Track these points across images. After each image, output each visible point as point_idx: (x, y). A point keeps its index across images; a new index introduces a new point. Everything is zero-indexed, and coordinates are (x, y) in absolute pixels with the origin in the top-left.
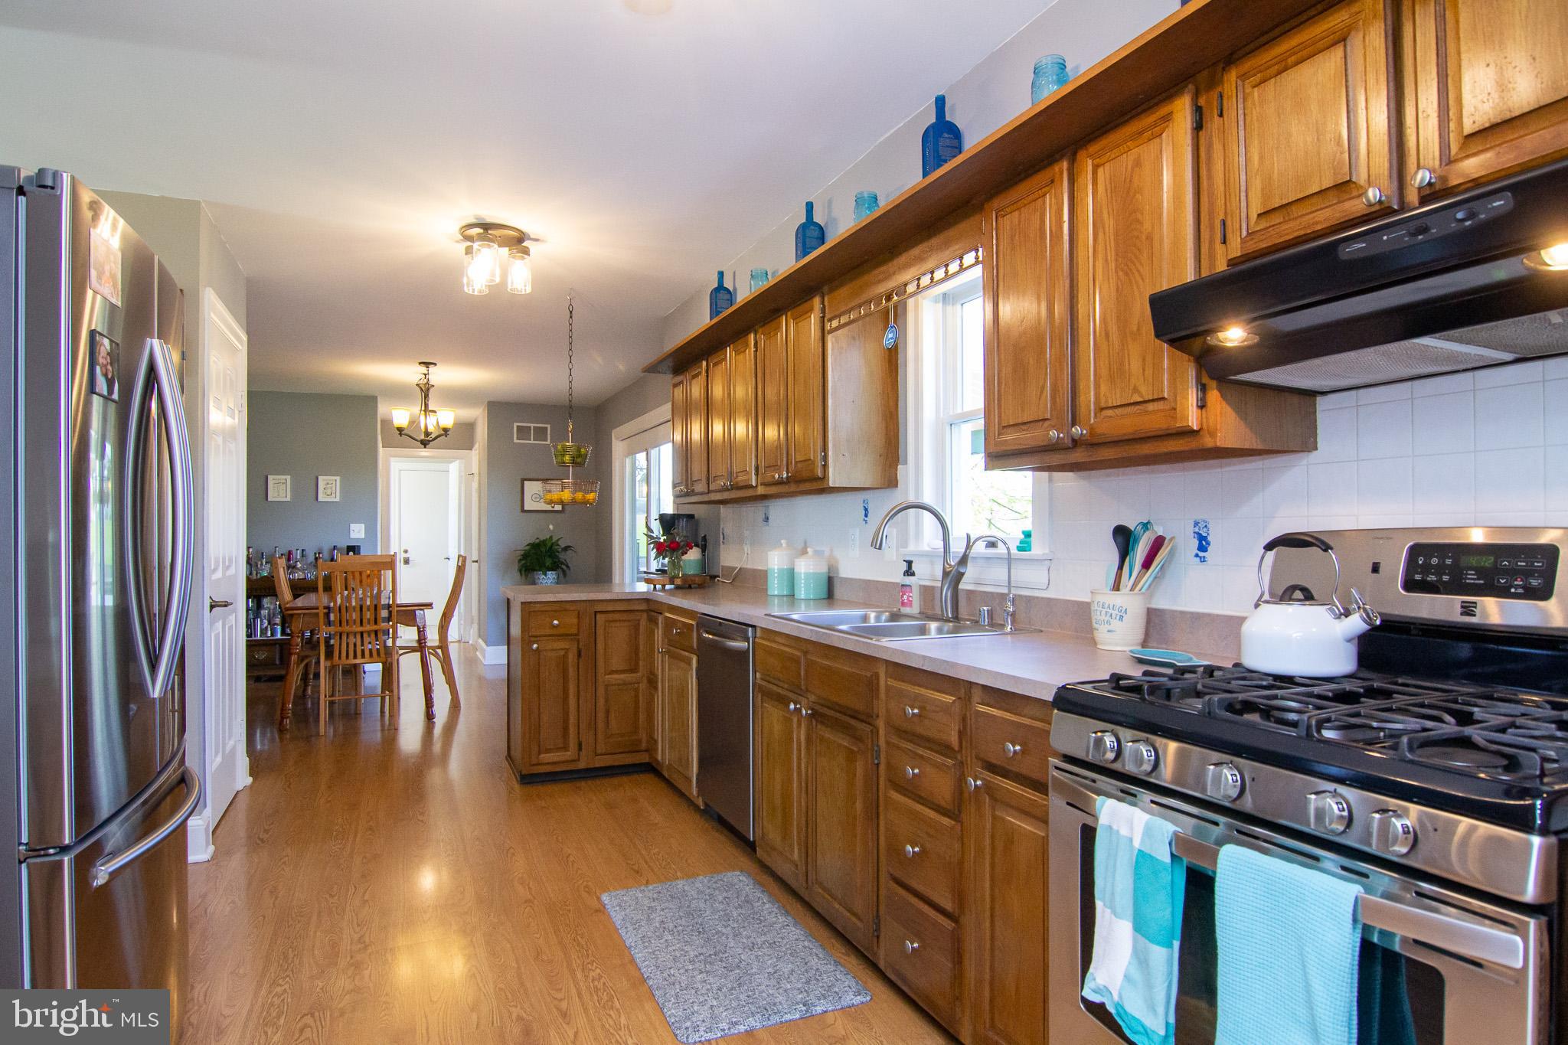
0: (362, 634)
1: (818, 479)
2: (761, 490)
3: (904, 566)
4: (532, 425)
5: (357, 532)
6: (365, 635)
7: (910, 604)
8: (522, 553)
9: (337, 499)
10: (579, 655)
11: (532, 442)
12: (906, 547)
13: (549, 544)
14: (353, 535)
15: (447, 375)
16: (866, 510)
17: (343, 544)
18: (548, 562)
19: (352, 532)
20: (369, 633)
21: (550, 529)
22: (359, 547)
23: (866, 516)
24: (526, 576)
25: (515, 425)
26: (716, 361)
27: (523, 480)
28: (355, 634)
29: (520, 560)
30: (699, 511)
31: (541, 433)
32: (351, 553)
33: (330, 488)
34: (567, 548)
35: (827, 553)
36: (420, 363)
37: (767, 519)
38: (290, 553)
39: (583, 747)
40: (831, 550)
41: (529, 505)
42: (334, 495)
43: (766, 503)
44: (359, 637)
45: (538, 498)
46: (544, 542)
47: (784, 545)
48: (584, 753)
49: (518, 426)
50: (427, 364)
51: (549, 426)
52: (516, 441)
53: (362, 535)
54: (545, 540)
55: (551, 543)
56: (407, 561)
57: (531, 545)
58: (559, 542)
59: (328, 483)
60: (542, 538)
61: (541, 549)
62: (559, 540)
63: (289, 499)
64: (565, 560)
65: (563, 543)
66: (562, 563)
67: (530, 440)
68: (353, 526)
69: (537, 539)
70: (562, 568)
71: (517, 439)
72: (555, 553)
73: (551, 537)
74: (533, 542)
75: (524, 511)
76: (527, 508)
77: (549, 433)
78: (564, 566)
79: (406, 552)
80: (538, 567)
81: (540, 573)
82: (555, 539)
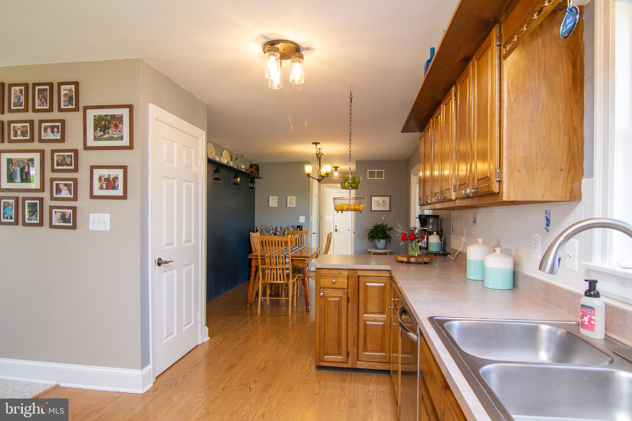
0: (277, 269)
1: (493, 194)
2: (458, 203)
3: (586, 286)
4: (376, 171)
5: (302, 220)
6: (278, 270)
7: (591, 327)
8: (370, 230)
9: (295, 206)
10: (348, 301)
11: (376, 178)
12: (590, 260)
13: (382, 227)
14: (300, 221)
15: (327, 148)
16: (548, 220)
17: (296, 225)
18: (381, 235)
20: (280, 269)
21: (382, 220)
22: (302, 226)
23: (548, 225)
24: (372, 241)
25: (368, 171)
26: (436, 116)
27: (371, 196)
28: (274, 269)
29: (369, 234)
30: (441, 214)
31: (380, 174)
32: (299, 229)
33: (292, 201)
34: (390, 229)
35: (514, 252)
36: (313, 143)
37: (475, 221)
38: (276, 228)
39: (350, 356)
40: (518, 250)
41: (374, 208)
42: (293, 204)
43: (475, 210)
44: (275, 270)
45: (378, 204)
46: (379, 226)
47: (480, 243)
48: (350, 359)
50: (316, 144)
51: (384, 171)
52: (368, 178)
53: (304, 221)
54: (380, 225)
55: (383, 226)
56: (336, 230)
57: (374, 227)
58: (387, 225)
59: (291, 199)
60: (378, 224)
61: (378, 229)
62: (387, 224)
63: (276, 206)
64: (389, 234)
65: (389, 226)
66: (388, 236)
67: (375, 177)
68: (300, 217)
69: (376, 224)
70: (388, 238)
71: (369, 177)
72: (385, 231)
73: (382, 223)
74: (375, 225)
75: (372, 211)
76: (373, 209)
77: (384, 174)
78: (389, 237)
79: (336, 226)
80: (377, 237)
81: (377, 240)
82: (384, 224)
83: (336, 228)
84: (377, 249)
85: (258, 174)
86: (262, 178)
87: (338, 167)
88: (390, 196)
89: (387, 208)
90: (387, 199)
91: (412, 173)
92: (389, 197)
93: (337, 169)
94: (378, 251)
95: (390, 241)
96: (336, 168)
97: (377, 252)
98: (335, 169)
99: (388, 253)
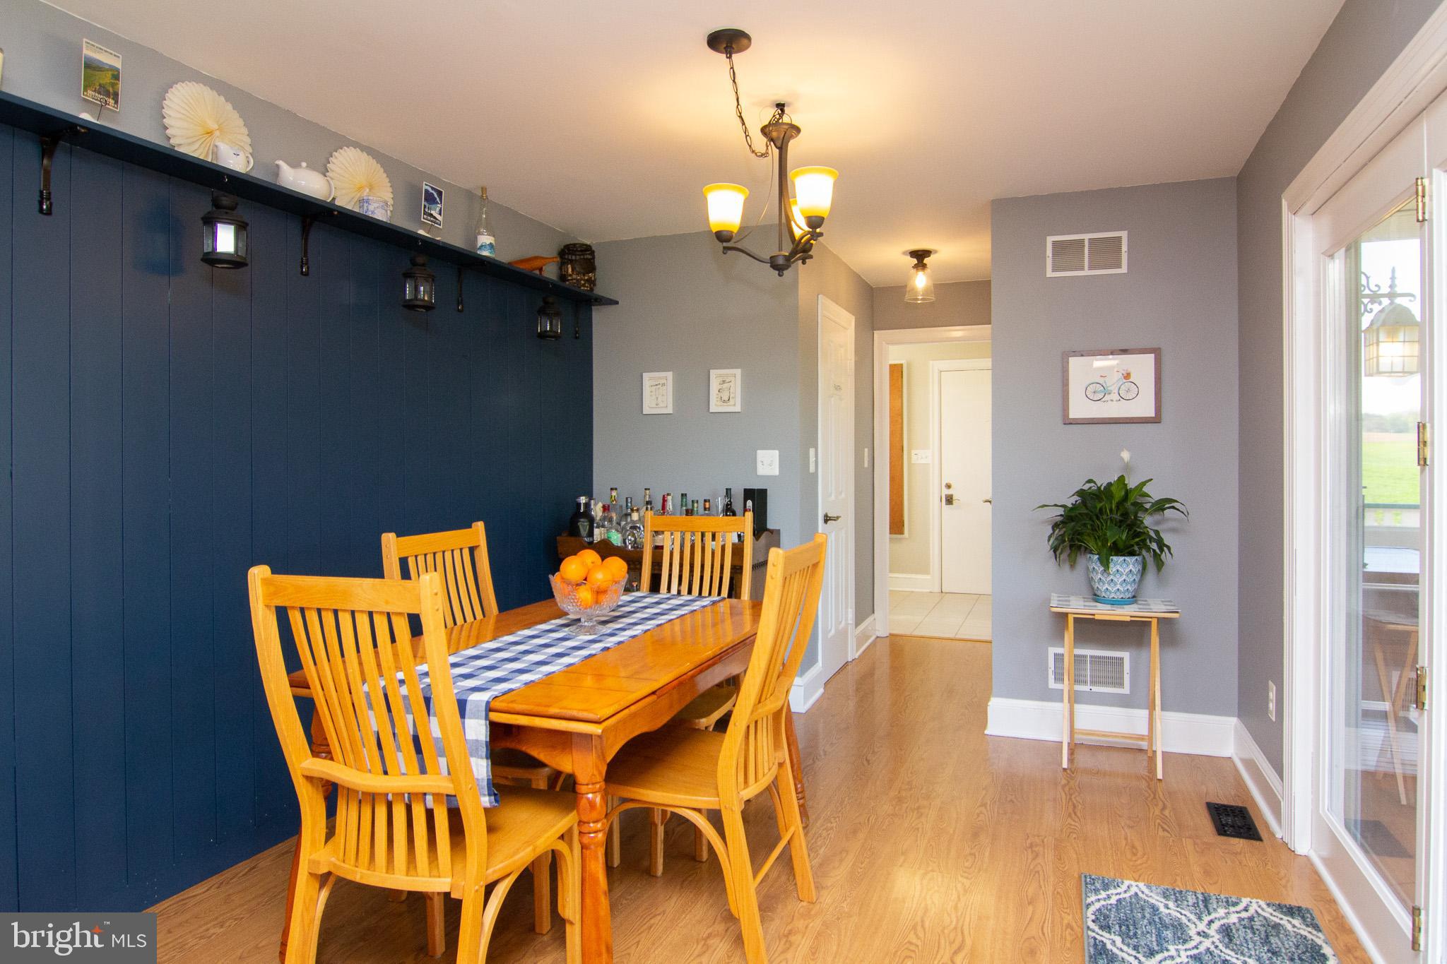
4: (1086, 237)
5: (768, 465)
8: (1062, 512)
9: (738, 408)
11: (1087, 273)
13: (1118, 494)
14: (760, 470)
17: (741, 485)
18: (1115, 535)
19: (759, 465)
21: (1121, 463)
22: (763, 493)
24: (1071, 565)
25: (1050, 240)
27: (1065, 357)
29: (1053, 529)
31: (1106, 252)
32: (748, 503)
33: (728, 389)
34: (1161, 506)
38: (663, 500)
41: (1081, 408)
42: (732, 401)
45: (1099, 389)
46: (1106, 492)
49: (1055, 243)
51: (1124, 235)
52: (1050, 274)
53: (775, 471)
54: (1110, 484)
55: (1123, 493)
56: (949, 500)
57: (1081, 493)
58: (1145, 489)
59: (724, 382)
60: (1102, 482)
61: (1099, 506)
62: (1144, 484)
63: (670, 410)
64: (1157, 532)
65: (1155, 492)
66: (1151, 539)
67: (1082, 269)
68: (761, 454)
69: (1090, 481)
70: (1148, 549)
71: (1054, 270)
72: (1136, 517)
73: (1121, 479)
74: (1086, 487)
75: (1069, 422)
76: (1073, 414)
77: (1124, 248)
78: (1154, 546)
79: (949, 486)
80: (1092, 545)
81: (1096, 557)
82: (1132, 483)
83: (949, 492)
84: (1096, 597)
85: (592, 282)
86: (617, 303)
87: (927, 253)
88: (1157, 352)
89: (1144, 406)
90: (1143, 366)
91: (1289, 207)
92: (1150, 358)
93: (926, 261)
94: (1103, 612)
95: (1160, 564)
96: (920, 256)
97: (1097, 617)
98: (915, 261)
99: (1154, 622)
